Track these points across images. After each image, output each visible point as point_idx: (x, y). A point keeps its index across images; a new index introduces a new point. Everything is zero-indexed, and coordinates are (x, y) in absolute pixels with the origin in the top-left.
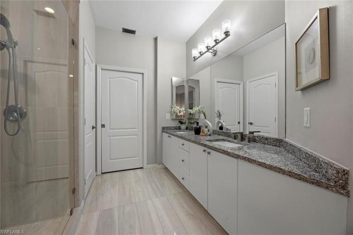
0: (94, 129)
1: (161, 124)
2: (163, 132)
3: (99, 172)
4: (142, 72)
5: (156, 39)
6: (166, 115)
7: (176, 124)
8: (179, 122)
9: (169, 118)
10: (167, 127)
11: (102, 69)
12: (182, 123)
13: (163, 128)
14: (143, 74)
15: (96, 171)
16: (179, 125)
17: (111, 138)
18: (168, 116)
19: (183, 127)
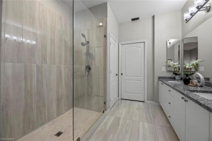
0: (117, 76)
1: (158, 74)
2: (159, 80)
3: (120, 98)
4: (144, 41)
5: (153, 17)
6: (162, 68)
7: (171, 75)
8: (174, 73)
9: (165, 71)
10: (163, 77)
11: (121, 45)
12: (176, 74)
13: (159, 78)
14: (144, 42)
15: (118, 97)
16: (174, 76)
17: (126, 81)
18: (164, 69)
19: (177, 77)
